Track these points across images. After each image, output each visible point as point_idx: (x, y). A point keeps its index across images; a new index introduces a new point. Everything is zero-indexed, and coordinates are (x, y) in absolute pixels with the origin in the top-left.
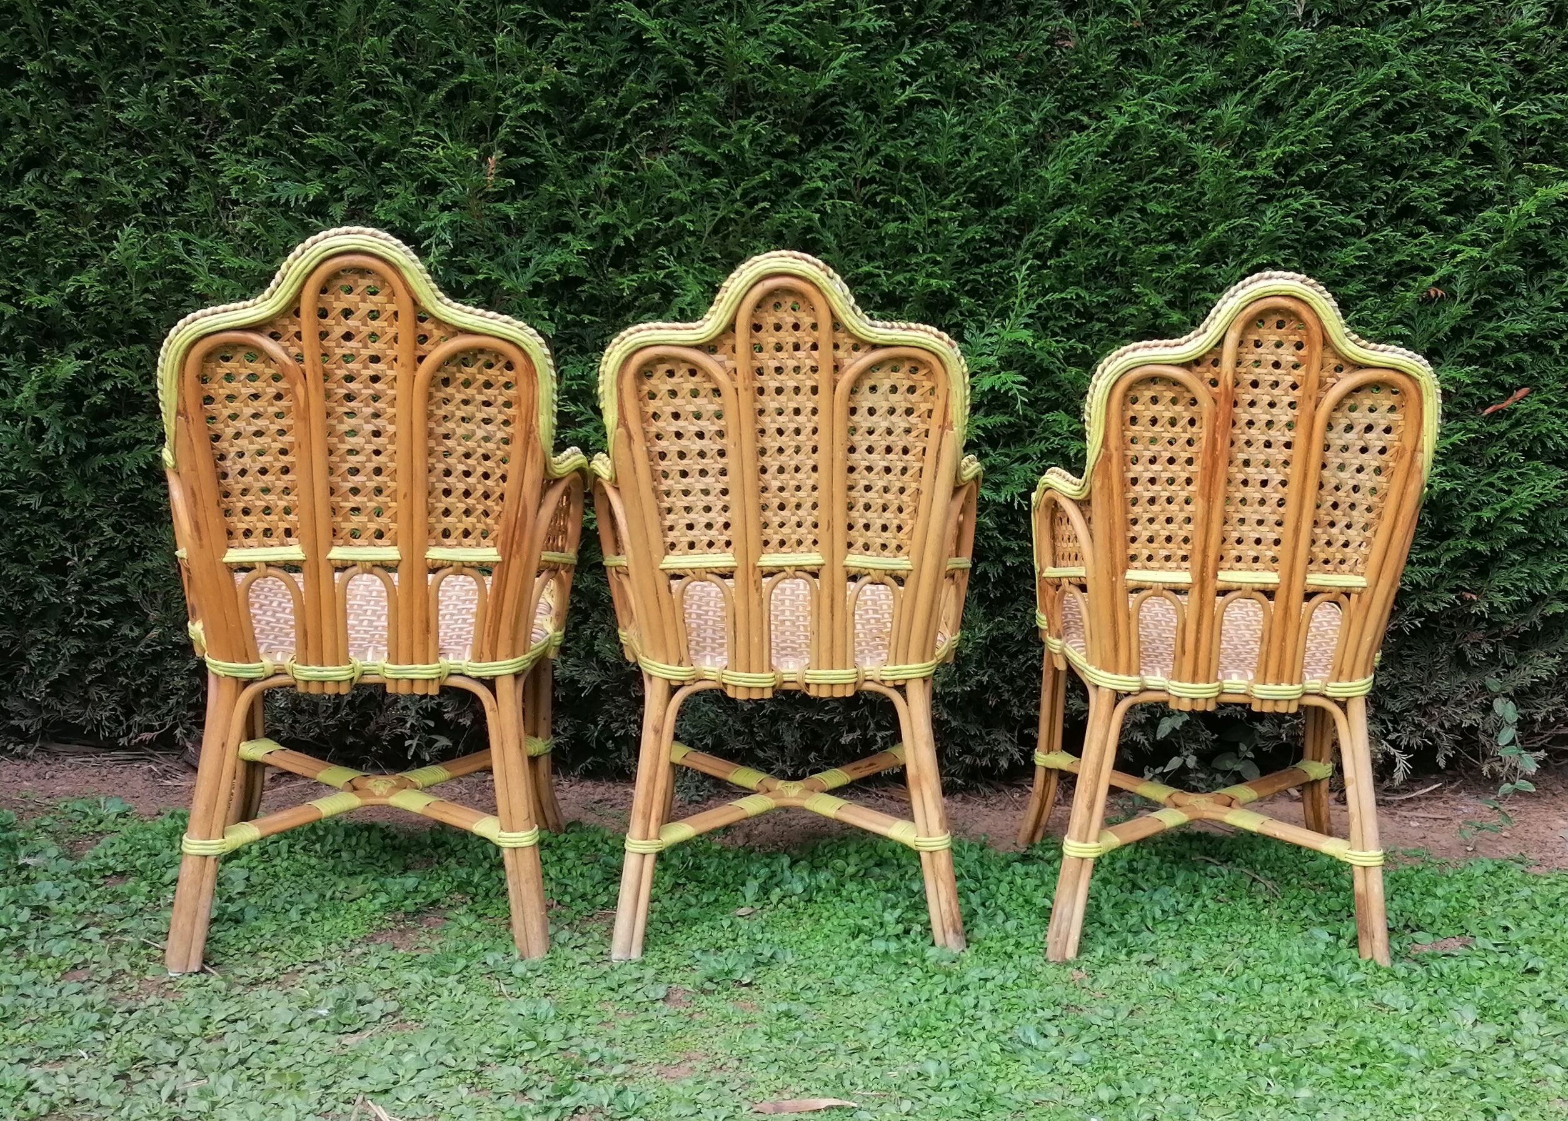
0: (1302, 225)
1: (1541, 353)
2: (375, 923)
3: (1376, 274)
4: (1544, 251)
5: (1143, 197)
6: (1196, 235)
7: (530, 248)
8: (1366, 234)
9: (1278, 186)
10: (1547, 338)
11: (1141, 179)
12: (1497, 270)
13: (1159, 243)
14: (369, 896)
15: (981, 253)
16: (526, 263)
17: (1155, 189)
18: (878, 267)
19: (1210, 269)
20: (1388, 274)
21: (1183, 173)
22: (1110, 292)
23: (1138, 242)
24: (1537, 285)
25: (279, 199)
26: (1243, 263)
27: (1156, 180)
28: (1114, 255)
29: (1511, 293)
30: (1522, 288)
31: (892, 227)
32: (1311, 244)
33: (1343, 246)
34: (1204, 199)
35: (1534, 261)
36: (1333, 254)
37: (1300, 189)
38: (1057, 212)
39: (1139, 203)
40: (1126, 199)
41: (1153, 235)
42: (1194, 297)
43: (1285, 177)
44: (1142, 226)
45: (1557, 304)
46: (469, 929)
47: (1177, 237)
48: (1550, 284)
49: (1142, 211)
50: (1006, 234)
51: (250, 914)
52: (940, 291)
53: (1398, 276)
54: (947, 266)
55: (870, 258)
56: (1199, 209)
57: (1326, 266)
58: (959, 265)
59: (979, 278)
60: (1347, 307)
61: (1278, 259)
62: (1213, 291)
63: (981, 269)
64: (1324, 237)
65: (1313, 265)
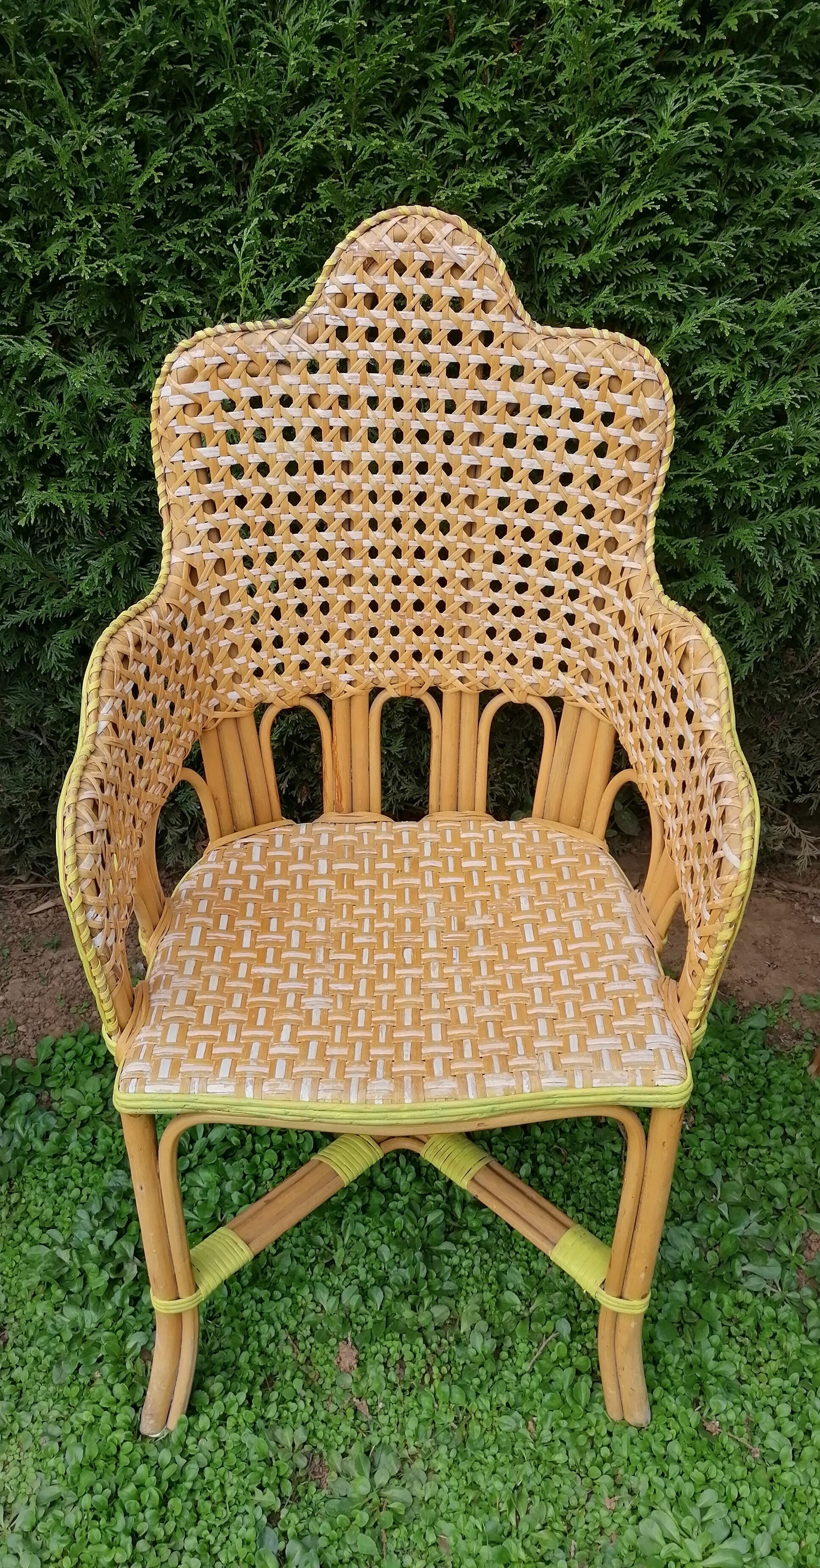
5: (451, 77)
6: (546, 147)
9: (688, 47)
11: (447, 42)
13: (484, 166)
17: (473, 65)
19: (568, 213)
21: (520, 28)
26: (621, 200)
27: (472, 44)
32: (744, 156)
34: (560, 79)
36: (781, 172)
37: (726, 55)
38: (304, 114)
39: (441, 90)
40: (423, 83)
41: (471, 152)
43: (702, 31)
44: (454, 132)
47: (511, 154)
49: (450, 105)
50: (222, 161)
56: (549, 98)
57: (765, 195)
60: (796, 265)
61: (682, 195)
62: (575, 250)
63: (185, 228)
64: (763, 143)
65: (746, 190)
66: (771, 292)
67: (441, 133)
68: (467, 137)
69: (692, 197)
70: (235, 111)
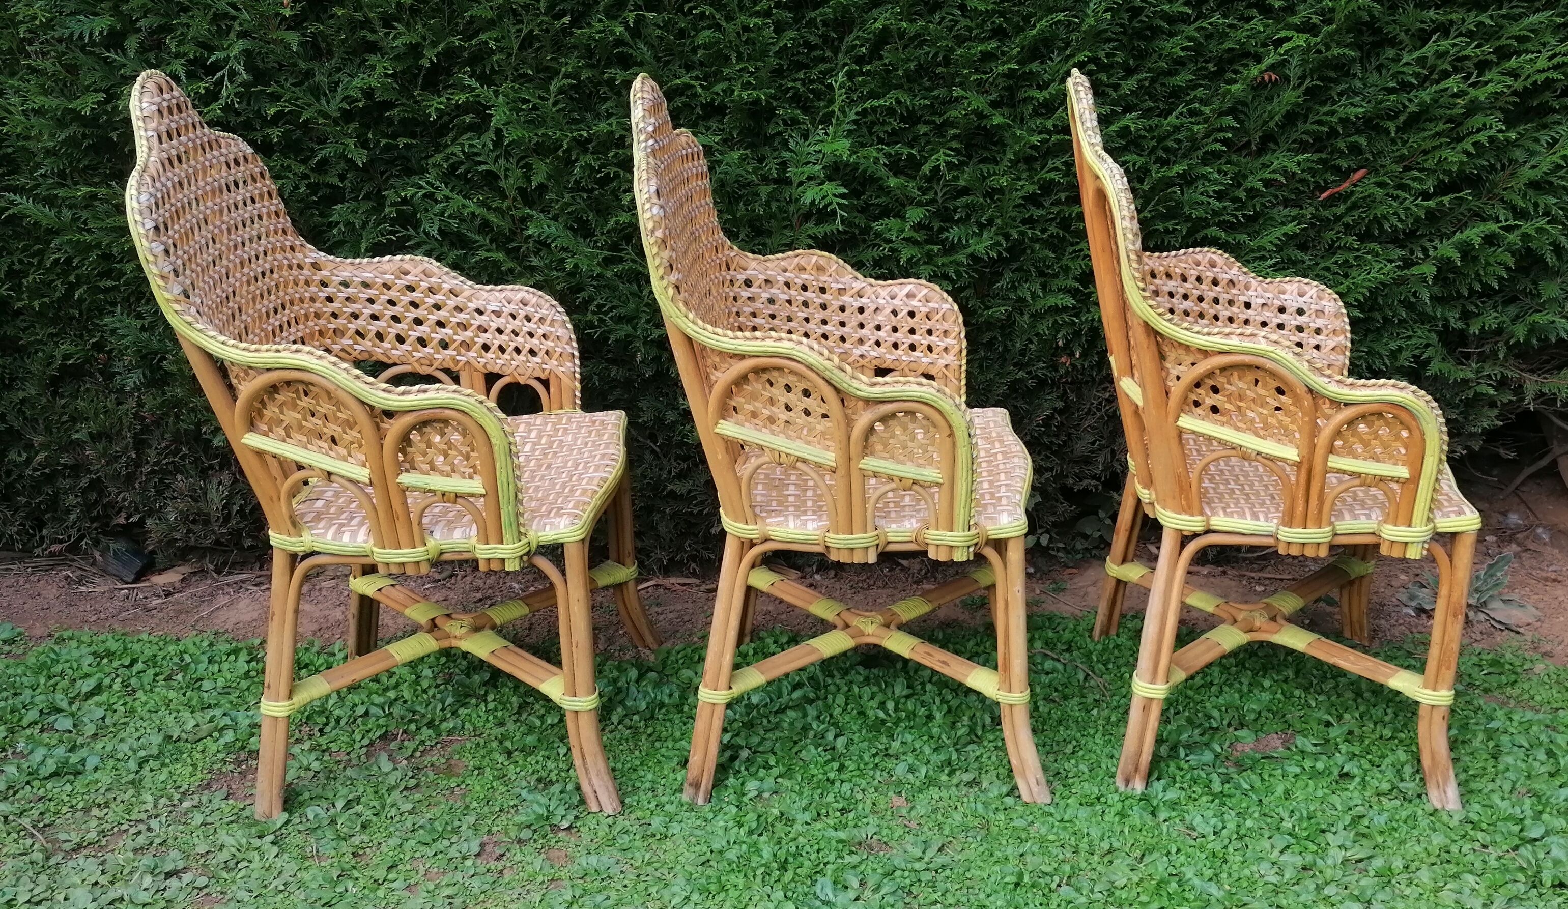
0: (1126, 16)
1: (1378, 133)
2: (215, 767)
3: (1207, 62)
4: (1380, 30)
6: (1019, 30)
7: (339, 70)
8: (1196, 20)
10: (1382, 118)
12: (1329, 54)
13: (982, 41)
14: (216, 734)
15: (800, 58)
16: (334, 86)
18: (697, 78)
19: (1035, 66)
20: (1220, 61)
22: (936, 93)
23: (960, 40)
24: (1374, 63)
25: (72, 34)
26: (1068, 58)
28: (936, 54)
29: (1347, 74)
30: (1357, 69)
31: (705, 36)
32: (1139, 34)
33: (1171, 35)
35: (1370, 39)
36: (1162, 43)
38: (875, 12)
41: (975, 32)
42: (1021, 95)
44: (964, 22)
45: (1392, 84)
46: (308, 769)
47: (999, 33)
48: (1386, 62)
49: (962, 7)
50: (825, 38)
51: (92, 762)
52: (757, 101)
53: (1231, 62)
54: (764, 74)
55: (688, 68)
56: (1020, 4)
57: (1155, 56)
58: (778, 72)
59: (798, 85)
60: (1178, 97)
61: (1102, 55)
62: (1040, 88)
63: (801, 75)
64: (1151, 28)
65: (1142, 56)
66: (1166, 114)
67: (957, 22)
68: (973, 25)
69: (1108, 56)
70: (835, 12)
